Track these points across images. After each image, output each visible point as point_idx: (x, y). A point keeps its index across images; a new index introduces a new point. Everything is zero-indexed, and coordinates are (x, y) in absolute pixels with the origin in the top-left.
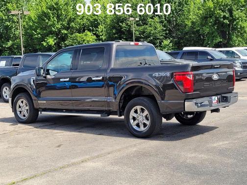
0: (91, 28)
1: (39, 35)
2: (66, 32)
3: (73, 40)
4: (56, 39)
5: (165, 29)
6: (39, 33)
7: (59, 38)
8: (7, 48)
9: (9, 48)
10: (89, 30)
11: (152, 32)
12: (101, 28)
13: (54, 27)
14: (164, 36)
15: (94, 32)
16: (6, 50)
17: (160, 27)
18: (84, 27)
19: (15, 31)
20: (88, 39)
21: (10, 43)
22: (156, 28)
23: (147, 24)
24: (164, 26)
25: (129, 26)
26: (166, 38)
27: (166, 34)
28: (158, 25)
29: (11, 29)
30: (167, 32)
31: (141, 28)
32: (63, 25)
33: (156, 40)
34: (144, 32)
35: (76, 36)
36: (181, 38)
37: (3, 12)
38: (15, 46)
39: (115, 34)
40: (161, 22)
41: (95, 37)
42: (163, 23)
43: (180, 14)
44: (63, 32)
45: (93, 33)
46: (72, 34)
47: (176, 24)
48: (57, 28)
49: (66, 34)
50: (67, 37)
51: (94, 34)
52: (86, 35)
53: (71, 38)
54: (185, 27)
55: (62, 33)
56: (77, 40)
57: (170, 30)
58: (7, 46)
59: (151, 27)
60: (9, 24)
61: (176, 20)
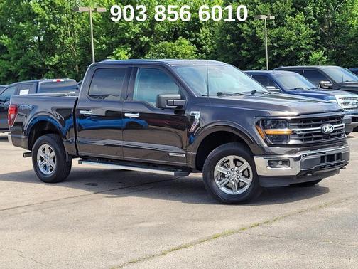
0: (187, 32)
1: (104, 45)
2: (147, 39)
3: (159, 52)
4: (130, 52)
5: (315, 32)
6: (104, 43)
7: (136, 50)
8: (51, 66)
9: (54, 67)
10: (185, 36)
11: (293, 39)
12: (204, 32)
13: (128, 32)
14: (313, 45)
15: (193, 40)
16: (49, 70)
17: (306, 30)
18: (176, 31)
19: (63, 39)
20: (184, 52)
21: (56, 59)
22: (299, 32)
23: (283, 26)
24: (313, 28)
25: (253, 28)
26: (316, 48)
27: (316, 41)
28: (303, 27)
29: (57, 35)
30: (319, 38)
31: (274, 32)
32: (143, 28)
33: (298, 51)
34: (279, 39)
35: (164, 46)
36: (342, 48)
37: (46, 7)
38: (64, 64)
39: (229, 42)
40: (308, 22)
41: (194, 47)
42: (310, 23)
43: (340, 8)
44: (142, 39)
45: (191, 41)
46: (156, 43)
47: (333, 25)
48: (133, 32)
49: (147, 43)
50: (149, 47)
51: (194, 43)
52: (180, 44)
53: (155, 49)
54: (349, 29)
55: (141, 42)
56: (165, 53)
57: (323, 35)
58: (51, 64)
59: (291, 30)
60: (55, 28)
61: (334, 19)
